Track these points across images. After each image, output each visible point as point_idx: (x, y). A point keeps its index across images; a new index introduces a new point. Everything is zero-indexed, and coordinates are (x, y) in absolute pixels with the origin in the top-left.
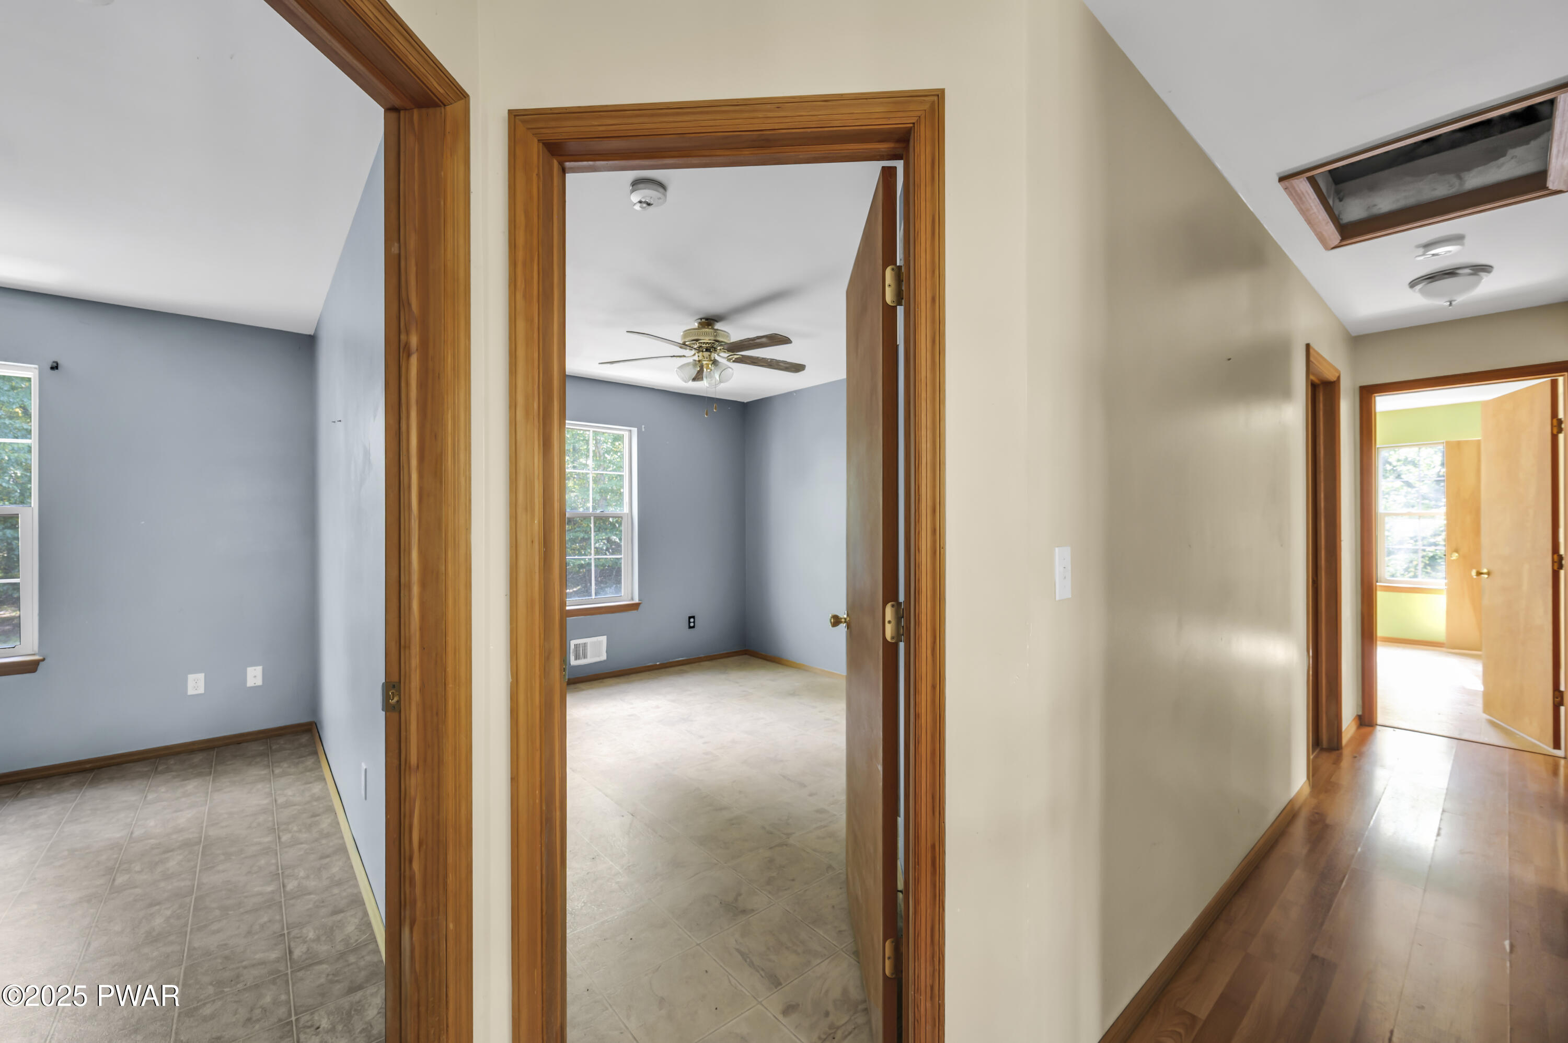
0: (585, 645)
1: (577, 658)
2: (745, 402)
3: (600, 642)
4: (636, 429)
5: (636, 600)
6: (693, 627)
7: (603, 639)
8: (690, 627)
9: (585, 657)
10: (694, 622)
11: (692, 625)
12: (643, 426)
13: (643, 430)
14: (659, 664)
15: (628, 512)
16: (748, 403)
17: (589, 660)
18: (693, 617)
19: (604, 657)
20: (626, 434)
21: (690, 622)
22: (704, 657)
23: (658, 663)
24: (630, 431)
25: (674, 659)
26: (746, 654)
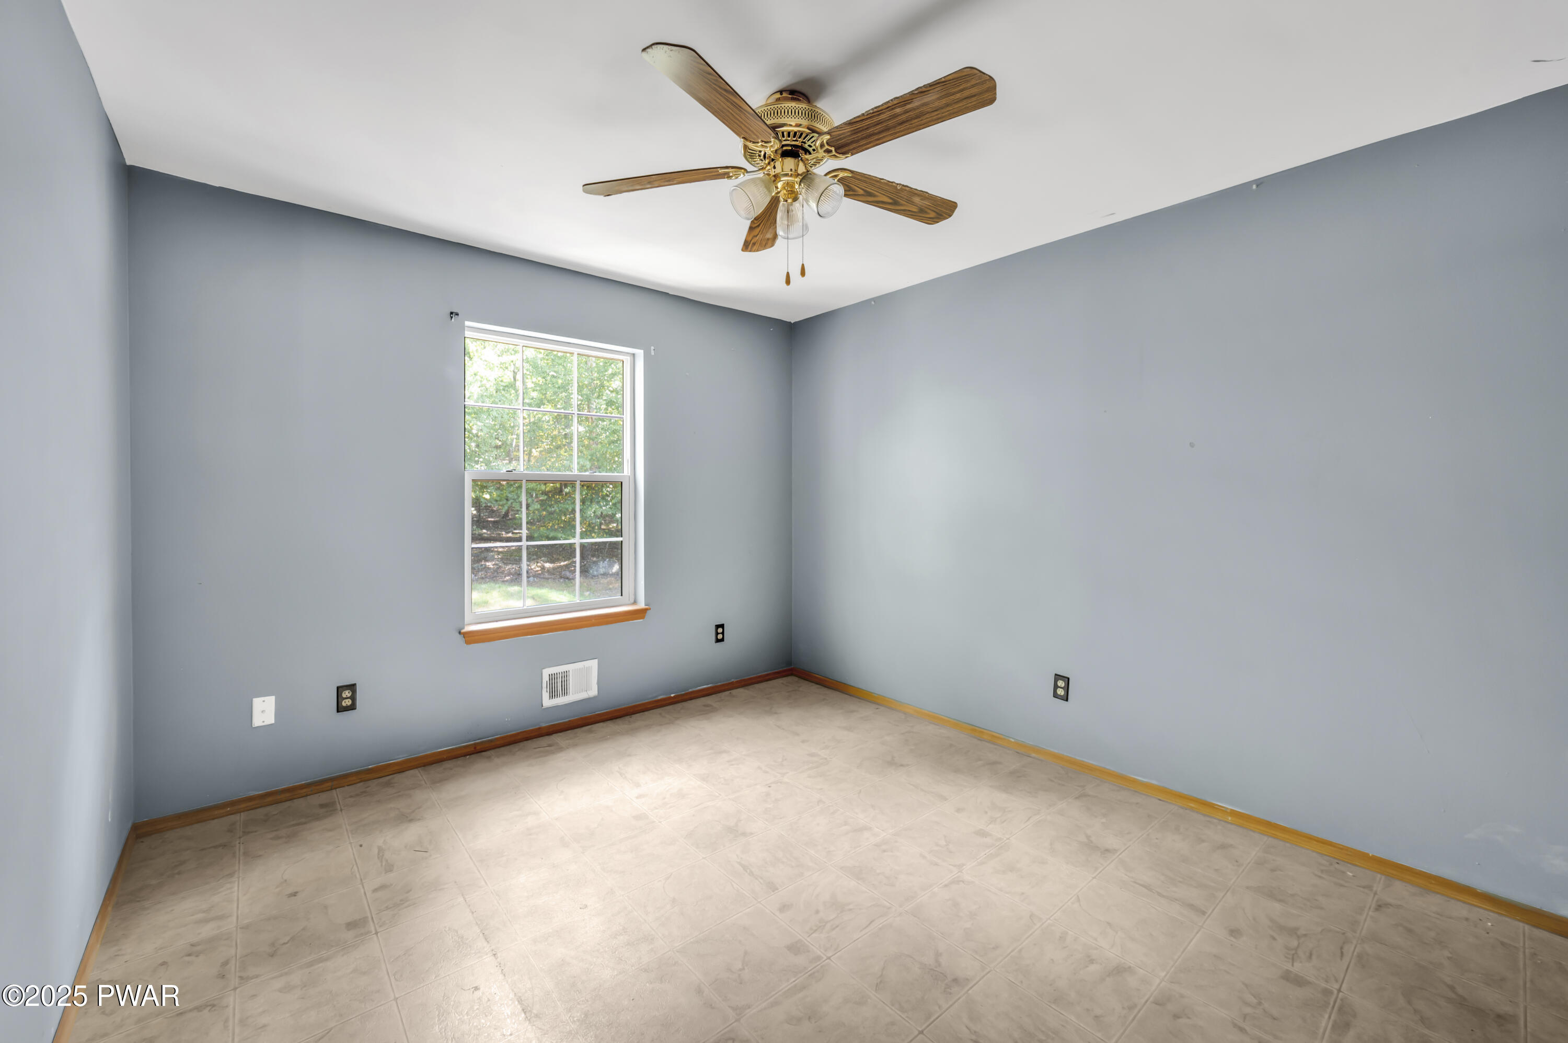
0: (565, 675)
1: (553, 695)
2: (792, 322)
3: (588, 670)
4: (641, 352)
5: (641, 605)
6: (722, 640)
7: (594, 664)
8: (718, 641)
9: (565, 692)
10: (723, 633)
11: (720, 637)
12: (652, 348)
13: (653, 353)
14: (674, 696)
15: (629, 474)
16: (795, 323)
17: (573, 696)
18: (722, 626)
19: (593, 692)
20: (627, 359)
21: (717, 634)
22: (737, 682)
23: (672, 695)
24: (634, 355)
25: (696, 687)
26: (792, 675)
